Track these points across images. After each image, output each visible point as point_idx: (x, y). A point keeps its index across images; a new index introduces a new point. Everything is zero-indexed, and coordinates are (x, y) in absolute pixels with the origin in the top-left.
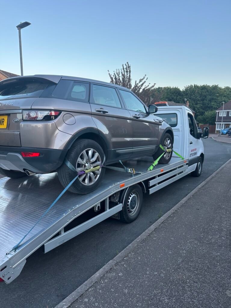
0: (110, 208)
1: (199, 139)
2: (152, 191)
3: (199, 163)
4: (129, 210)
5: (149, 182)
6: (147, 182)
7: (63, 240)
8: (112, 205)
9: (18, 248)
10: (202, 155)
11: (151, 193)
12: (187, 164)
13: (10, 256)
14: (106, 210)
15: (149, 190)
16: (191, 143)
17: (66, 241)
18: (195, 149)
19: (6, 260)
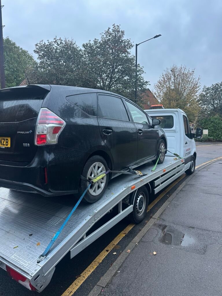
0: (123, 210)
1: (192, 139)
2: (157, 190)
3: (192, 161)
4: (137, 211)
5: (154, 182)
6: (152, 182)
7: (85, 244)
8: (125, 206)
10: (195, 154)
11: (156, 192)
12: (183, 163)
13: (42, 264)
14: (120, 212)
15: (154, 190)
16: (186, 143)
17: (88, 245)
18: (189, 149)
19: (38, 268)
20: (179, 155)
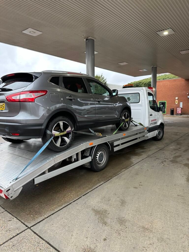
0: (82, 159)
1: (159, 112)
2: (116, 149)
4: (97, 162)
5: (114, 143)
7: (47, 177)
9: (17, 179)
10: (162, 124)
11: (115, 151)
13: (12, 183)
14: (79, 160)
15: (114, 149)
16: (151, 115)
17: (50, 178)
18: (155, 120)
19: (10, 185)
20: (143, 125)
